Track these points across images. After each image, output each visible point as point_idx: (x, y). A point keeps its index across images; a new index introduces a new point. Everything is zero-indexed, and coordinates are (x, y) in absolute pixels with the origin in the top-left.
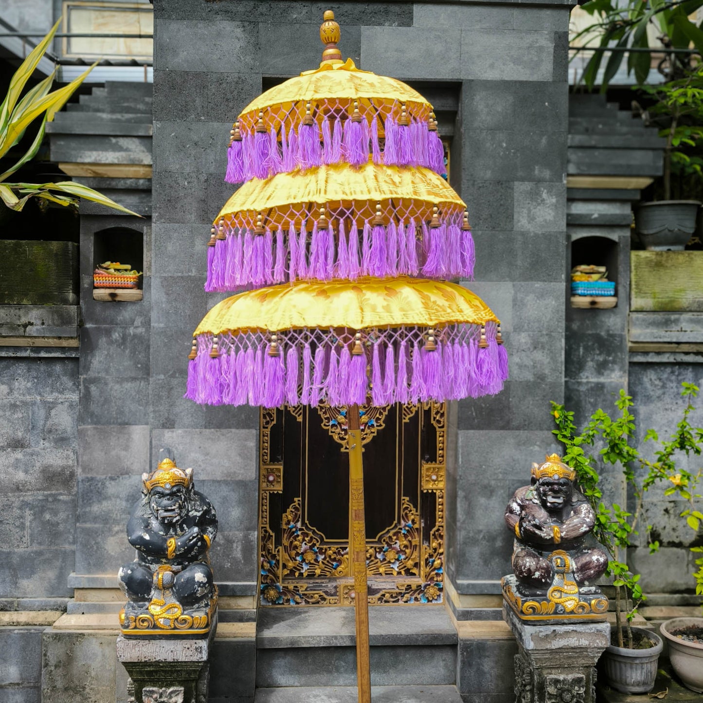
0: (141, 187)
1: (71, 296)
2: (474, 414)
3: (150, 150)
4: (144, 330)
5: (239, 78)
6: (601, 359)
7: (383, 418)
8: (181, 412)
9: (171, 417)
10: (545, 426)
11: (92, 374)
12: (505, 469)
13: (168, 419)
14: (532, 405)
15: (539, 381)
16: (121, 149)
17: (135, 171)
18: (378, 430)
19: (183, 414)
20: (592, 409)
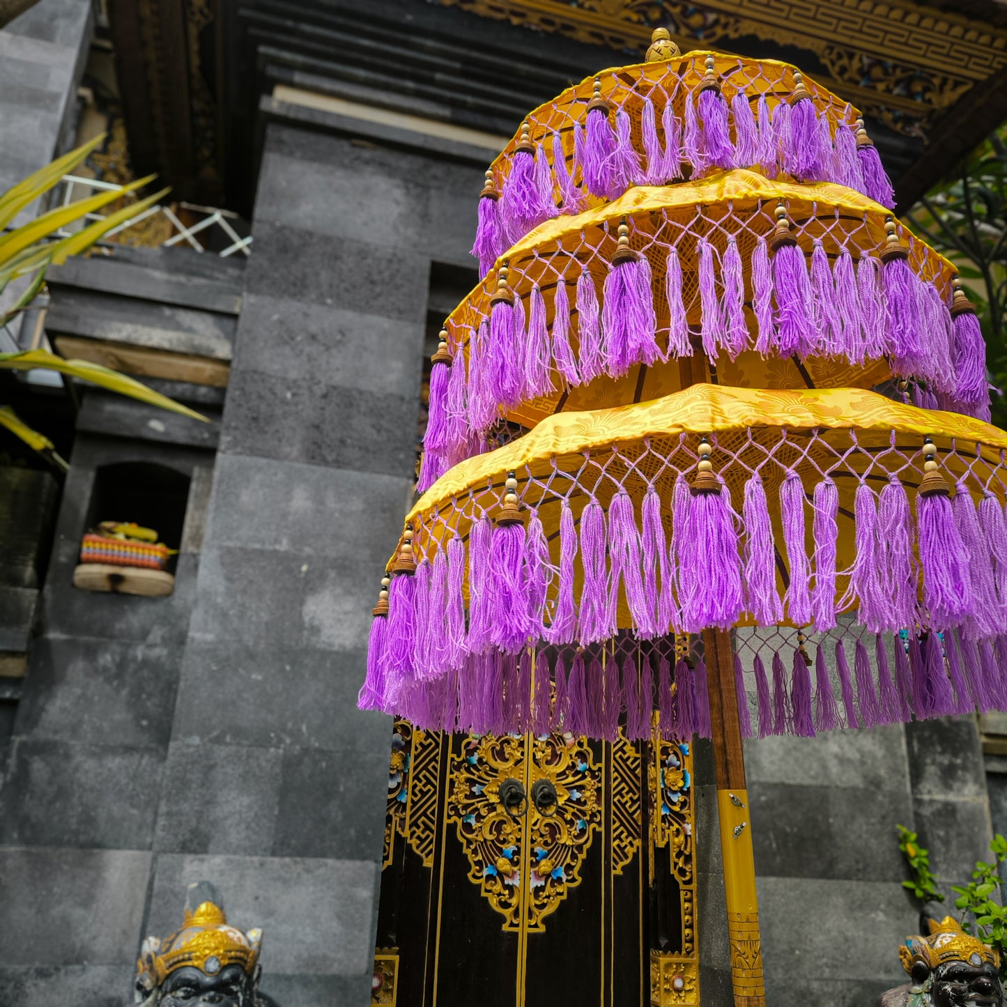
0: (201, 399)
1: (29, 572)
2: (774, 845)
3: (231, 337)
4: (165, 652)
5: (394, 255)
6: (946, 762)
7: (578, 865)
8: (226, 818)
9: (202, 827)
10: (890, 874)
11: (40, 734)
12: (834, 958)
13: (195, 832)
14: (867, 832)
15: (872, 788)
16: (178, 327)
17: (196, 369)
18: (569, 889)
19: (229, 822)
20: (943, 850)
